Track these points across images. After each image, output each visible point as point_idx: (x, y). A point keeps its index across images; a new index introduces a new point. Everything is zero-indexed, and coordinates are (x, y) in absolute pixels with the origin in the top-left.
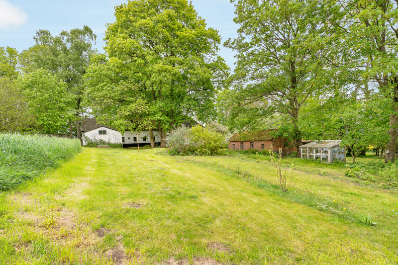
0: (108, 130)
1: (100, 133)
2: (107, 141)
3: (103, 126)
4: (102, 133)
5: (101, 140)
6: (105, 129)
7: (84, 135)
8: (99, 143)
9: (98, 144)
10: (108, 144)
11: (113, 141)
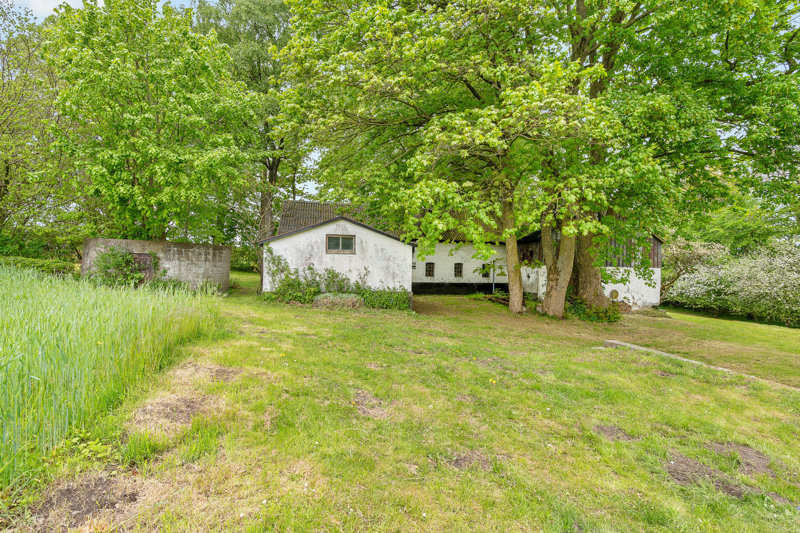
0: (362, 235)
1: (333, 243)
2: (353, 279)
3: (344, 216)
4: (336, 246)
5: (332, 275)
6: (350, 229)
7: (270, 251)
8: (323, 287)
9: (319, 292)
10: (359, 290)
11: (375, 282)
